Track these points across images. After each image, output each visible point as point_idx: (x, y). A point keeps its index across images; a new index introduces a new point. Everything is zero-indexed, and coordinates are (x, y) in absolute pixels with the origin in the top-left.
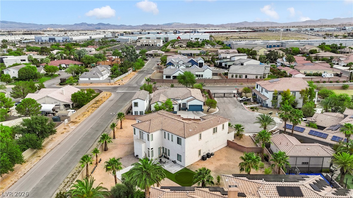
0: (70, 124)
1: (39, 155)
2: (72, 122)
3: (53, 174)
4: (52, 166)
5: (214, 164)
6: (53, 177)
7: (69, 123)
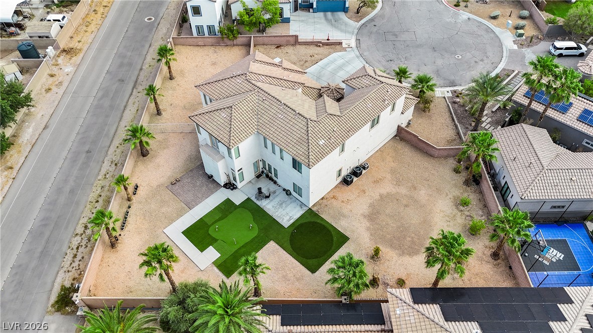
0: (62, 57)
1: (9, 164)
2: (64, 51)
3: (45, 225)
4: (41, 201)
5: (367, 194)
6: (47, 234)
7: (58, 56)
